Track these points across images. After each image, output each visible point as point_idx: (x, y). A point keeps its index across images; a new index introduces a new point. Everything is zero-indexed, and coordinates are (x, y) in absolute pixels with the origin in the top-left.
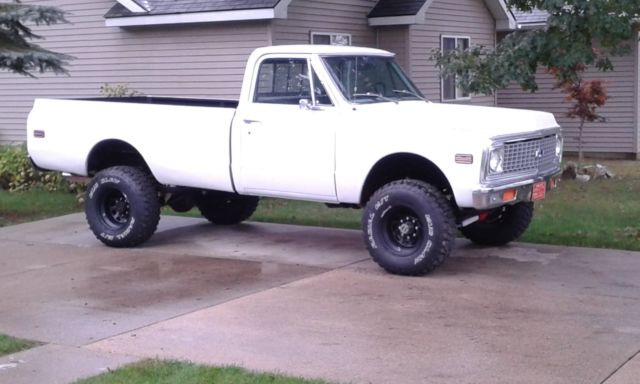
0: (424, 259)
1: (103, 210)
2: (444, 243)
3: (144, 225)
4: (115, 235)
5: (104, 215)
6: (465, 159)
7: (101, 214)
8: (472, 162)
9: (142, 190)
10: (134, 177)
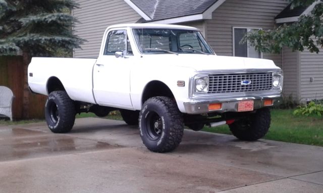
0: (161, 143)
1: (52, 113)
2: (171, 133)
3: (64, 121)
4: (53, 126)
5: (52, 116)
6: (181, 84)
7: (50, 115)
8: (184, 86)
9: (63, 103)
10: (61, 96)
